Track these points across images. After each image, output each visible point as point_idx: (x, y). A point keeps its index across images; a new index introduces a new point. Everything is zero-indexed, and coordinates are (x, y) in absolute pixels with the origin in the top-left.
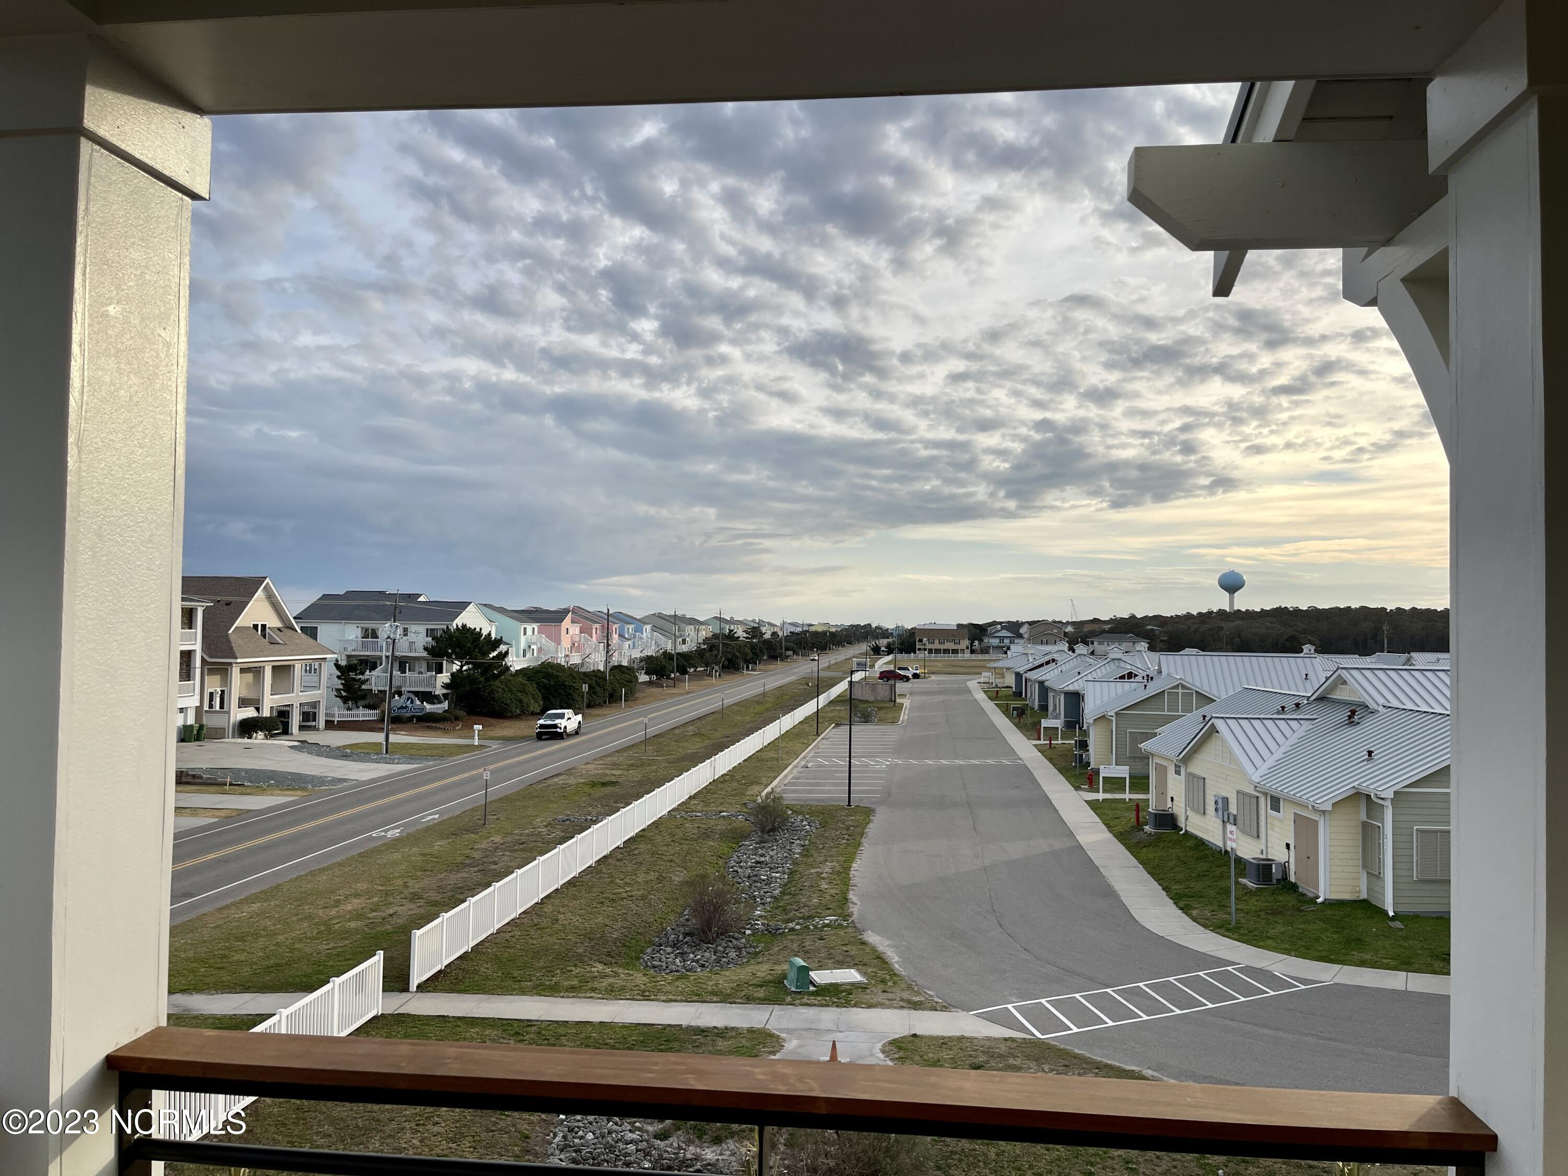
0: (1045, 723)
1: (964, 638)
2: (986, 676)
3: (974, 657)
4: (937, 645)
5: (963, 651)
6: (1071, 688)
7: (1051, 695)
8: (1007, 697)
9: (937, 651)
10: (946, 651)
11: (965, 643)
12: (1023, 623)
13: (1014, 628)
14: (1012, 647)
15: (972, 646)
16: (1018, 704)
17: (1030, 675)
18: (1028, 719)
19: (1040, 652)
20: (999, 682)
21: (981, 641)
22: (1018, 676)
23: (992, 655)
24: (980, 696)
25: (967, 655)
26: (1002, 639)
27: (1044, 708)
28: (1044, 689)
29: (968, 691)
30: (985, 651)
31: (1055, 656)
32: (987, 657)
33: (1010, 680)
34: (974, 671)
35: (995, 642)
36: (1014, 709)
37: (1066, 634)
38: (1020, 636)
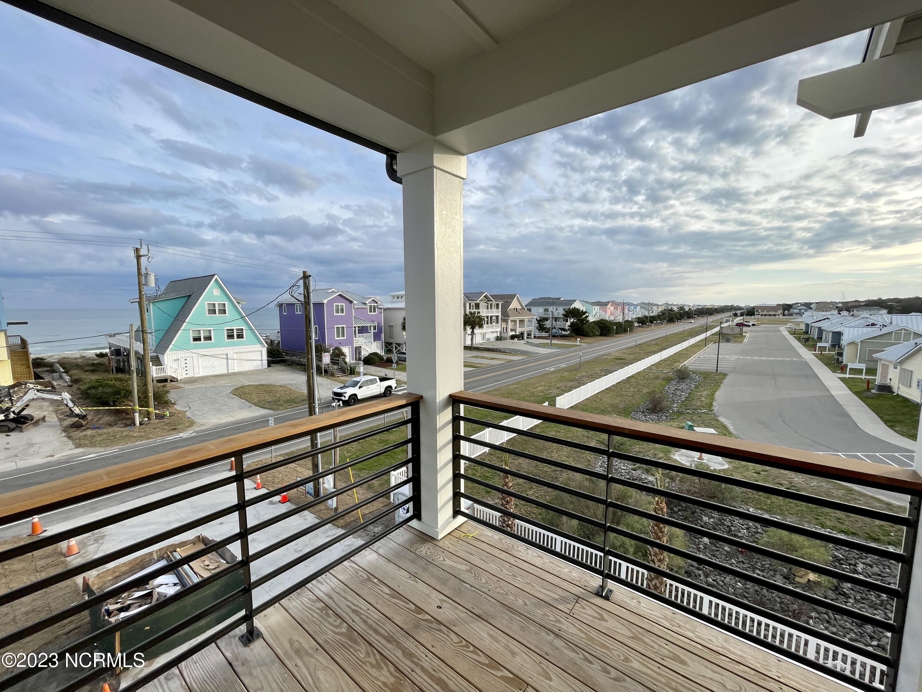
0: (819, 344)
1: (780, 309)
2: (789, 325)
3: (784, 317)
4: (765, 313)
5: (779, 315)
6: (836, 330)
7: (824, 333)
8: (800, 334)
9: (766, 315)
10: (770, 315)
11: (780, 311)
12: (813, 303)
13: (808, 306)
14: (805, 313)
15: (784, 313)
16: (806, 336)
17: (813, 324)
18: (810, 343)
19: (821, 315)
20: (797, 327)
21: (788, 310)
22: (807, 325)
23: (794, 316)
24: (786, 333)
25: (781, 317)
26: (800, 310)
27: (820, 339)
28: (820, 330)
29: (780, 331)
30: (791, 315)
31: (828, 317)
32: (791, 317)
33: (803, 327)
34: (784, 323)
35: (797, 311)
36: (803, 338)
37: (837, 307)
38: (811, 308)
